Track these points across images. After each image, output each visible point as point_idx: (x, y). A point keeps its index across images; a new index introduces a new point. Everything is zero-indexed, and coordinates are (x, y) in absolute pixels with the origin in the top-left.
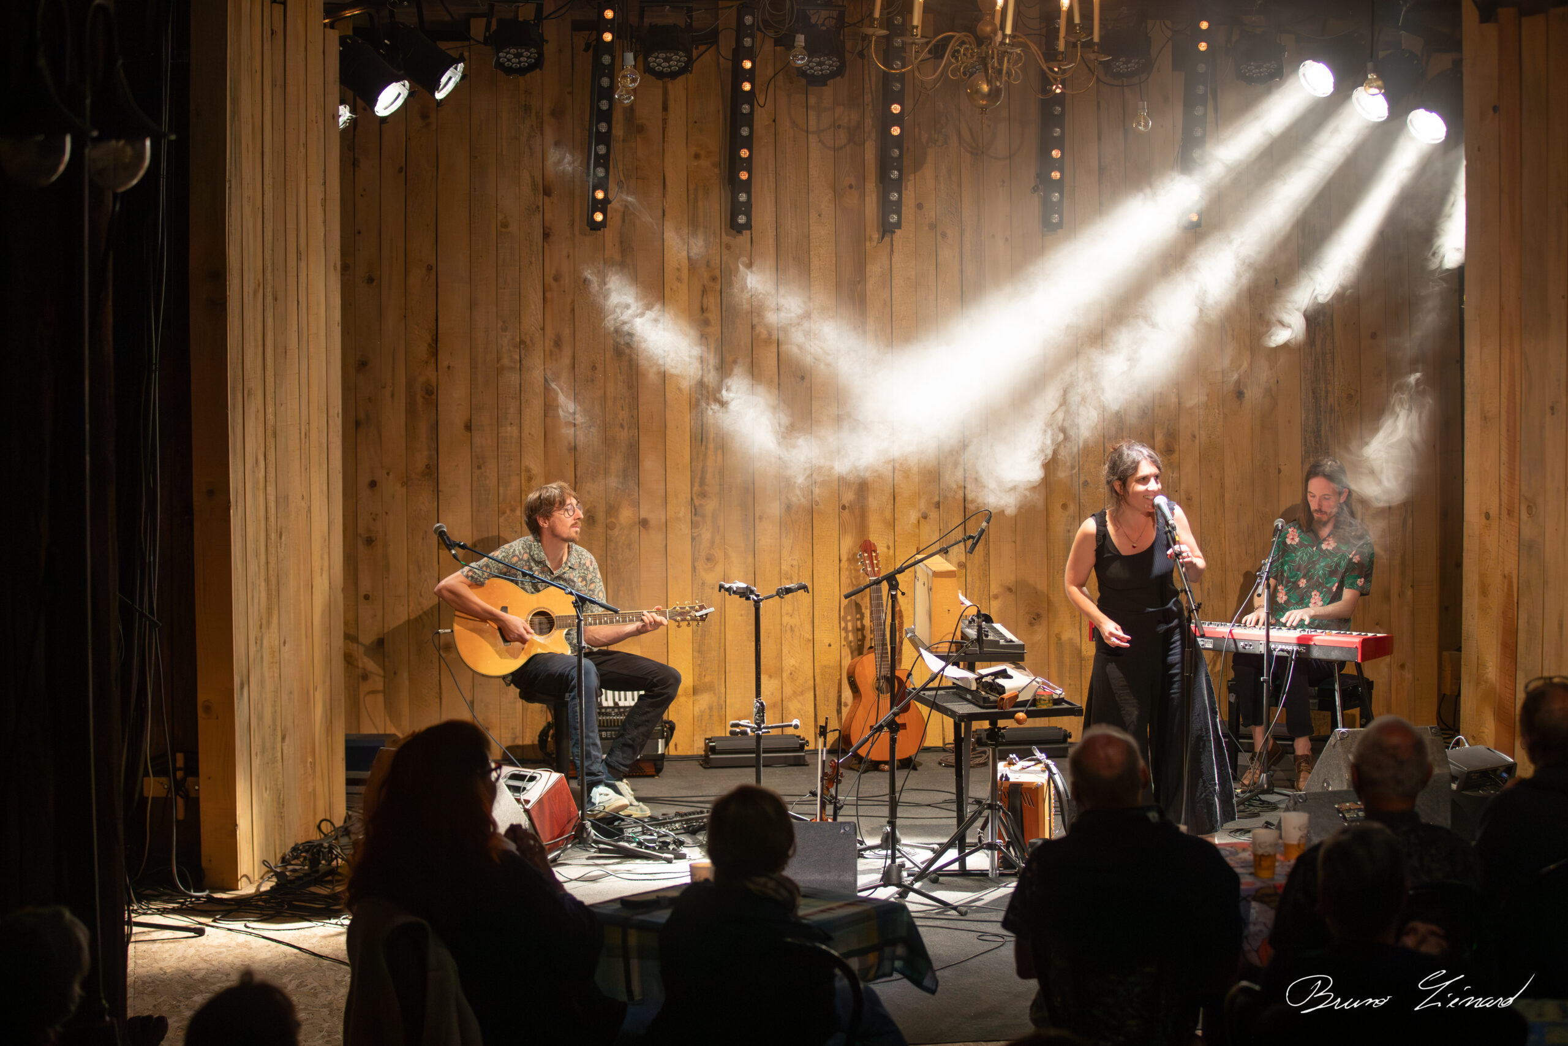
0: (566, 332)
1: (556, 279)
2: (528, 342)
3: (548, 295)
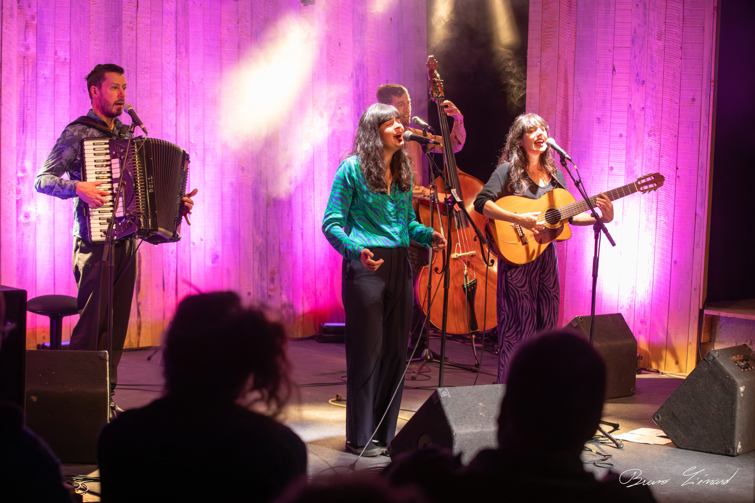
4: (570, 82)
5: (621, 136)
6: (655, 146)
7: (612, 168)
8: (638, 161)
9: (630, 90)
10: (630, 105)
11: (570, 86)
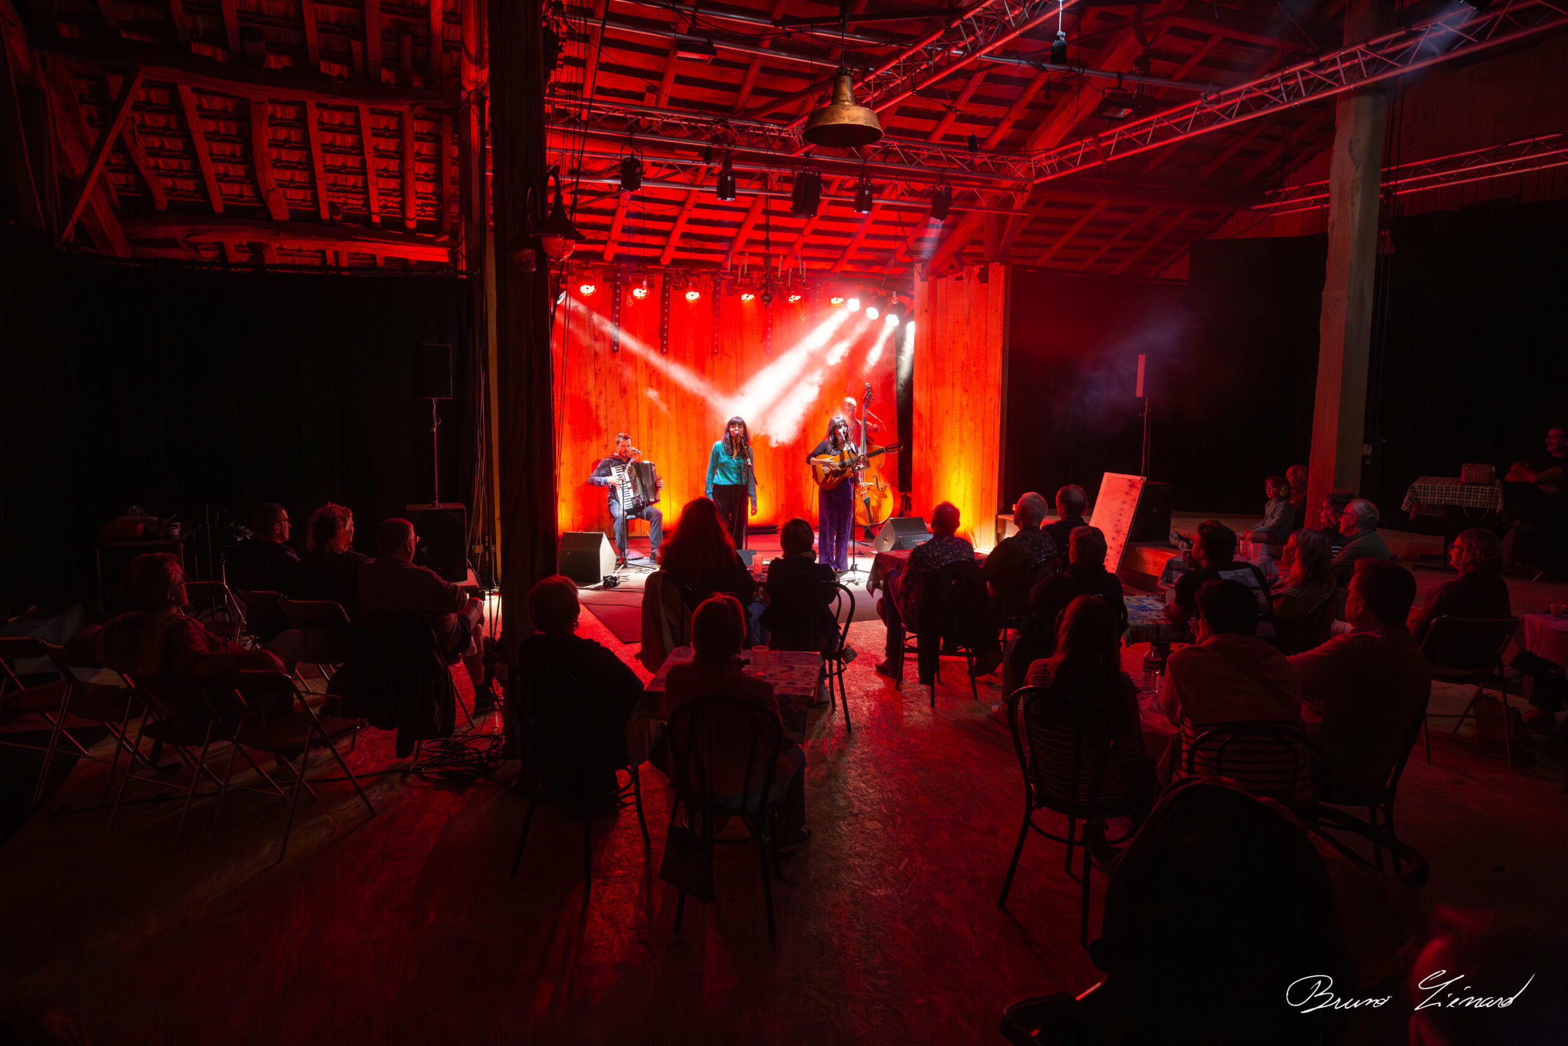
0: (603, 389)
1: (600, 370)
2: (589, 392)
3: (597, 376)
4: (933, 392)
5: (957, 420)
6: (973, 425)
7: (953, 438)
8: (965, 434)
9: (961, 395)
10: (961, 404)
11: (933, 395)
